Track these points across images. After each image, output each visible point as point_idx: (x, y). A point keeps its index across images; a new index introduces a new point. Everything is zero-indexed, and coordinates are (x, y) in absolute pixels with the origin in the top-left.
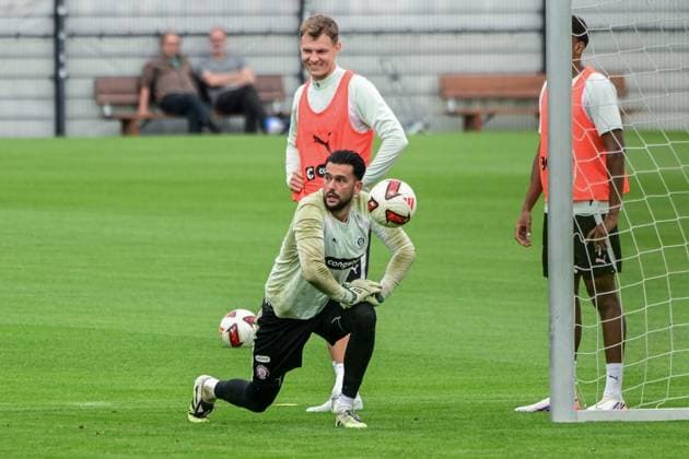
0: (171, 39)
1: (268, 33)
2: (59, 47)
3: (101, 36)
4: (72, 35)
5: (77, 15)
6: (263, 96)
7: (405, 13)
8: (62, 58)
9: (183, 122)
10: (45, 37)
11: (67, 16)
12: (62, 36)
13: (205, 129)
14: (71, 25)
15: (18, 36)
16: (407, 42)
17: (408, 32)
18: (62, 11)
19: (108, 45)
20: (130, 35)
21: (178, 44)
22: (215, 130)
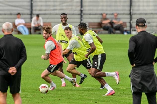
0: (104, 15)
1: (123, 14)
2: (81, 17)
3: (90, 14)
4: (84, 14)
5: (85, 10)
6: (123, 26)
7: (151, 10)
8: (82, 19)
9: (107, 32)
10: (79, 14)
11: (83, 10)
12: (82, 14)
13: (112, 33)
14: (84, 12)
15: (73, 14)
16: (152, 16)
17: (152, 14)
18: (82, 9)
19: (92, 16)
20: (96, 14)
21: (106, 16)
22: (114, 33)
